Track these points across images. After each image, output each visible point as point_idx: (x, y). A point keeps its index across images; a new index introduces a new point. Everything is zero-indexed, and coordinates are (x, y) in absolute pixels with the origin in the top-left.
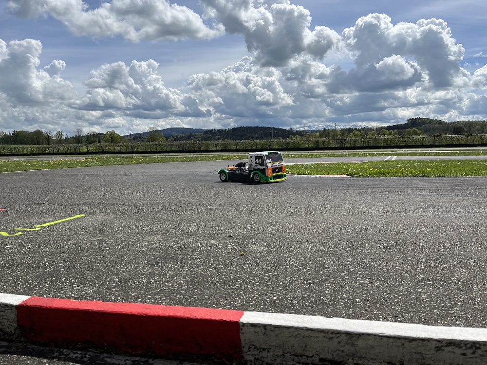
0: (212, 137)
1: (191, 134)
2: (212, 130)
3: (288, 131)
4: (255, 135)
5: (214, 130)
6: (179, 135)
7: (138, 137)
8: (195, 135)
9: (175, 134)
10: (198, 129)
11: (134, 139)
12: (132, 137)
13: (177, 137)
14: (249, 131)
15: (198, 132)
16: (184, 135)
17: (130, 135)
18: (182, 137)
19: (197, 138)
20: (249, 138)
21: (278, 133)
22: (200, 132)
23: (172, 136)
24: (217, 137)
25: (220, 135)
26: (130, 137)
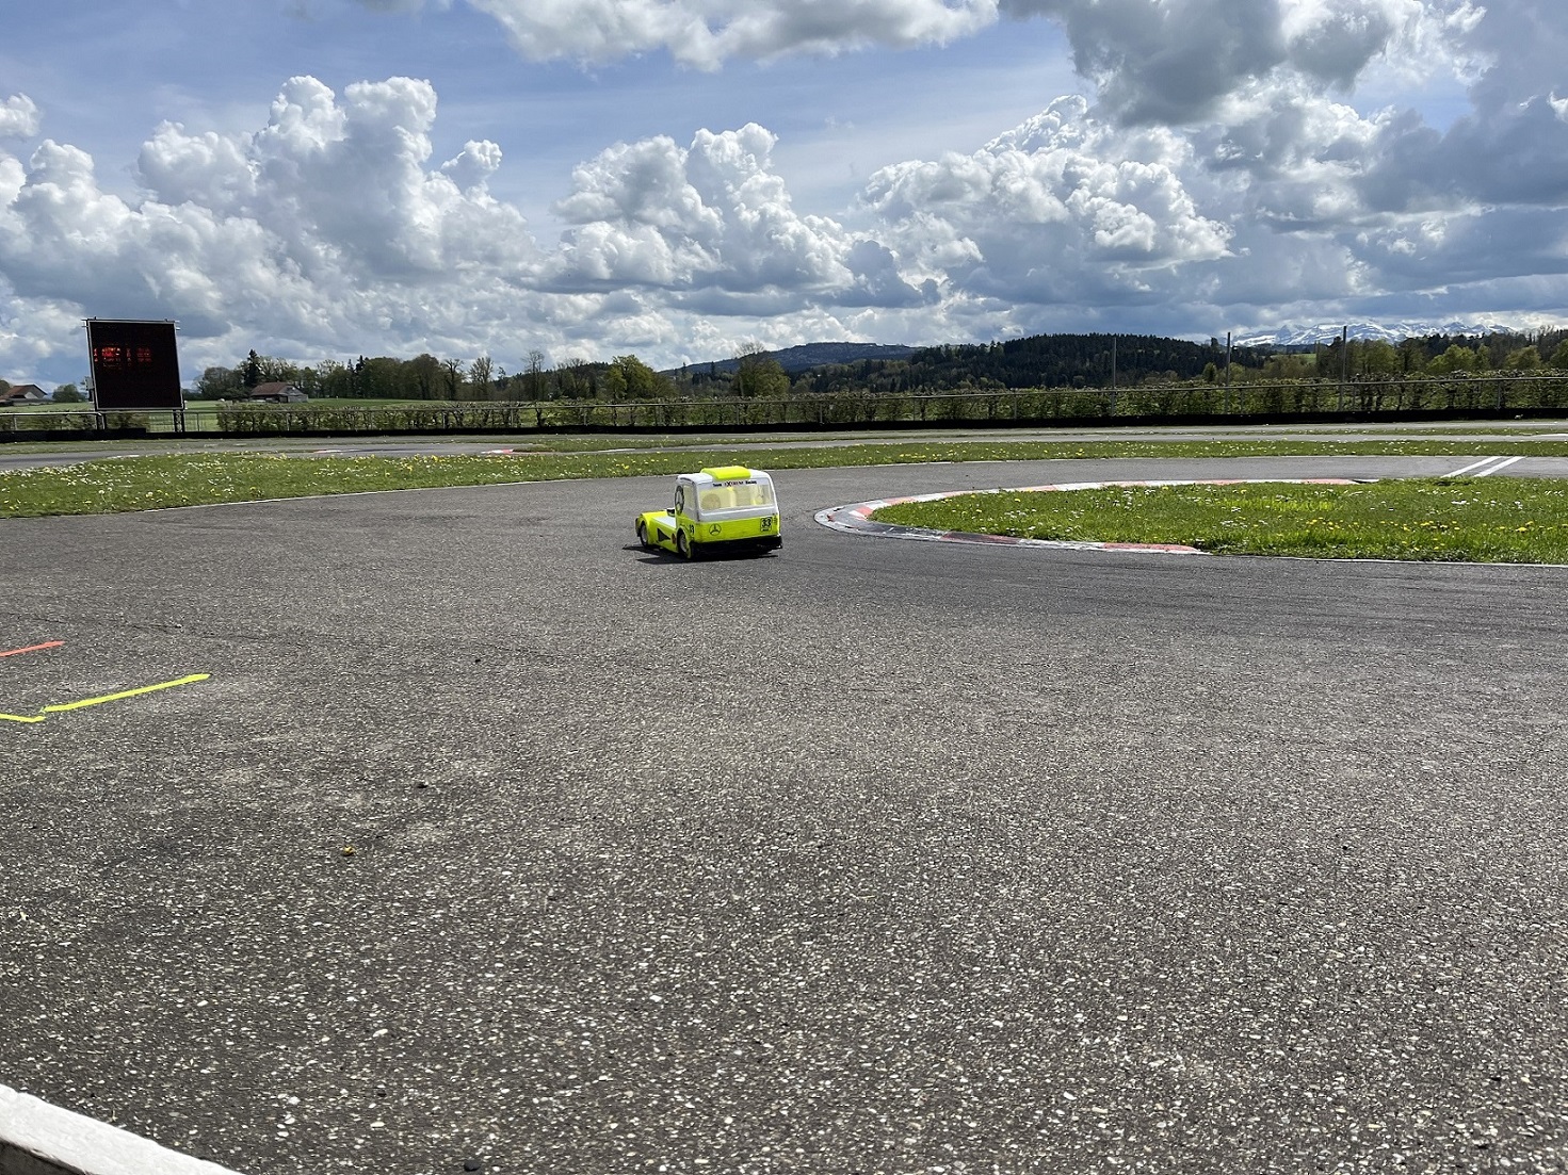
0: (934, 372)
1: (868, 363)
2: (939, 349)
3: (1203, 349)
4: (1084, 363)
5: (943, 350)
6: (833, 365)
7: (707, 375)
8: (882, 365)
9: (818, 364)
10: (893, 348)
11: (695, 380)
12: (690, 376)
13: (824, 372)
14: (1062, 350)
15: (892, 358)
16: (846, 367)
17: (684, 369)
18: (842, 374)
19: (890, 375)
20: (1061, 373)
21: (1167, 357)
22: (899, 357)
23: (808, 370)
24: (954, 371)
25: (964, 366)
26: (684, 376)
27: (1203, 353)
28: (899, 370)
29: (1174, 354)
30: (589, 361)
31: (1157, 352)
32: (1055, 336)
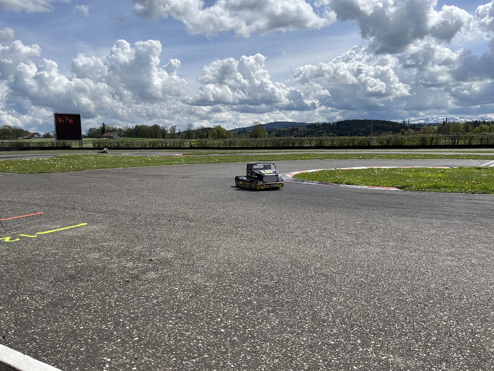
0: (314, 131)
1: (293, 128)
2: (316, 124)
4: (362, 128)
6: (282, 129)
7: (243, 131)
8: (298, 129)
9: (278, 128)
10: (301, 123)
11: (239, 133)
12: (237, 132)
13: (279, 131)
14: (355, 124)
15: (301, 126)
16: (286, 129)
17: (235, 130)
18: (285, 131)
19: (300, 132)
20: (355, 132)
21: (389, 127)
22: (303, 126)
23: (274, 130)
24: (321, 131)
25: (323, 129)
26: (235, 132)
27: (400, 126)
28: (303, 131)
29: (391, 126)
30: (206, 127)
31: (385, 125)
32: (353, 120)
